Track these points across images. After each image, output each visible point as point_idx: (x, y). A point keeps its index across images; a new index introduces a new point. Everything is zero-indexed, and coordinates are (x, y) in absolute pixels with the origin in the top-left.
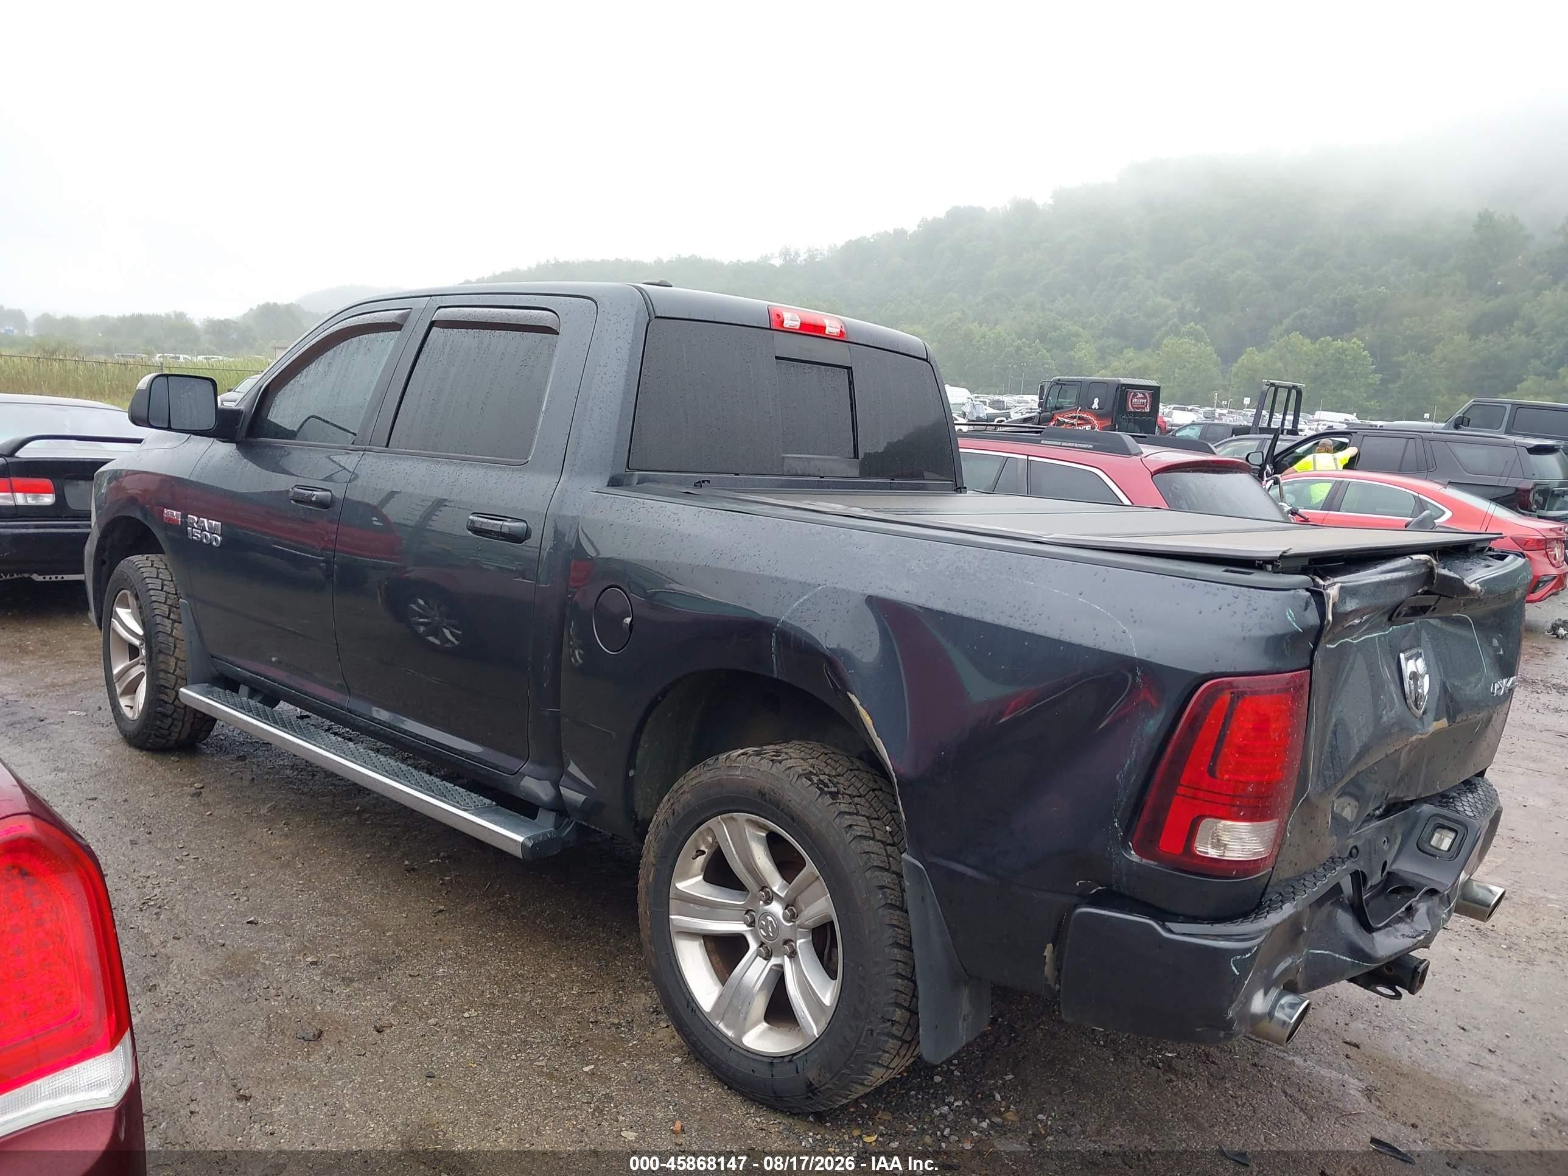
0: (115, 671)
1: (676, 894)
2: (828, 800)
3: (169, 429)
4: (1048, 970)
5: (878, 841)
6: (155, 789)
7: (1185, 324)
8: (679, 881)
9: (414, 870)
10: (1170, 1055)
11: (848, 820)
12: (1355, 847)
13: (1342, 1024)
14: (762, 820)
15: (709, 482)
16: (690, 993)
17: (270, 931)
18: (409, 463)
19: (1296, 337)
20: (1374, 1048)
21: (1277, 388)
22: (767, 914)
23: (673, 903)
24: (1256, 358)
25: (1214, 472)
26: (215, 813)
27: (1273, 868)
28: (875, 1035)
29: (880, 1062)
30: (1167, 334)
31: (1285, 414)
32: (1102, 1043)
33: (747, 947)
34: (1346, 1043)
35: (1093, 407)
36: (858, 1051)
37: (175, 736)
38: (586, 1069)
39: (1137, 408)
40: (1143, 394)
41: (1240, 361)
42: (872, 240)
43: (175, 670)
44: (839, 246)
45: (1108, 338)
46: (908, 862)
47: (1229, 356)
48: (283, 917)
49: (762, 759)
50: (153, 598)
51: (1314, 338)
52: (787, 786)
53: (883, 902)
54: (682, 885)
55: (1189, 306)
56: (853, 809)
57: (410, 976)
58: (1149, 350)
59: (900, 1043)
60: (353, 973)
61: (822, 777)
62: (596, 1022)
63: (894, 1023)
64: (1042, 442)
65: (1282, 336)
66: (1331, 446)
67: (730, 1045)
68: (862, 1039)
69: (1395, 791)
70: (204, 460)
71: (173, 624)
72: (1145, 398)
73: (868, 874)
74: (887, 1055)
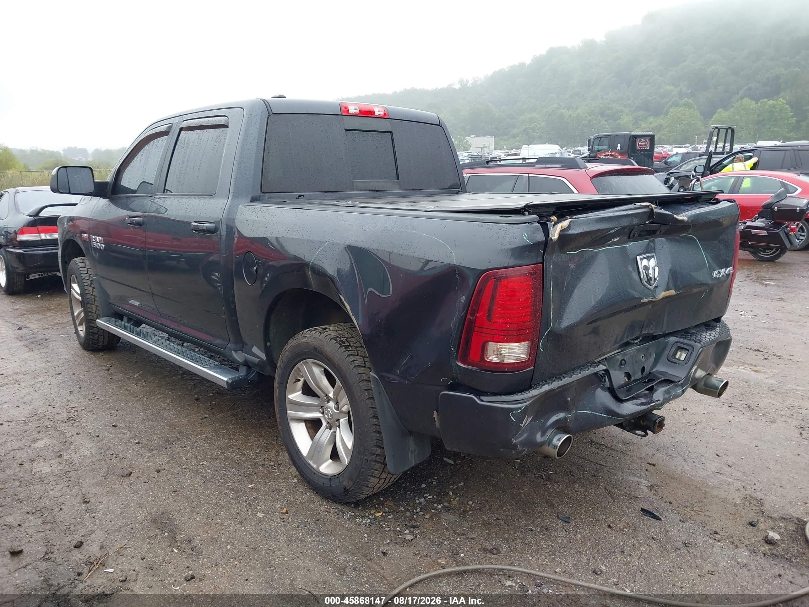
0: (75, 314)
1: (289, 401)
2: (343, 349)
3: (70, 193)
4: (437, 424)
5: (368, 368)
6: (89, 368)
7: (683, 100)
8: (289, 395)
9: (199, 399)
10: (551, 472)
11: (352, 358)
12: (624, 360)
13: (650, 455)
14: (317, 362)
15: (304, 196)
16: (297, 448)
17: (122, 429)
18: (171, 199)
19: (746, 101)
20: (663, 466)
21: (719, 129)
22: (328, 407)
23: (288, 406)
24: (723, 115)
25: (628, 175)
26: (114, 378)
27: (534, 367)
28: (369, 462)
29: (374, 475)
30: (671, 107)
31: (725, 143)
32: (517, 467)
33: (321, 424)
34: (648, 464)
35: (617, 149)
36: (362, 470)
37: (101, 343)
38: (250, 486)
39: (642, 147)
40: (645, 139)
41: (714, 117)
42: (507, 70)
43: (96, 312)
44: (489, 75)
45: (639, 111)
46: (372, 376)
47: (707, 115)
48: (130, 423)
49: (316, 332)
50: (83, 277)
51: (757, 101)
52: (325, 344)
53: (368, 397)
54: (291, 397)
55: (684, 89)
56: (356, 353)
57: (181, 447)
58: (662, 116)
59: (383, 466)
60: (154, 447)
61: (342, 339)
62: (263, 465)
63: (377, 455)
64: (536, 166)
65: (738, 100)
66: (742, 158)
67: (314, 471)
68: (363, 464)
69: (647, 330)
70: (95, 208)
71: (93, 289)
72: (646, 141)
73: (361, 384)
74: (377, 472)
